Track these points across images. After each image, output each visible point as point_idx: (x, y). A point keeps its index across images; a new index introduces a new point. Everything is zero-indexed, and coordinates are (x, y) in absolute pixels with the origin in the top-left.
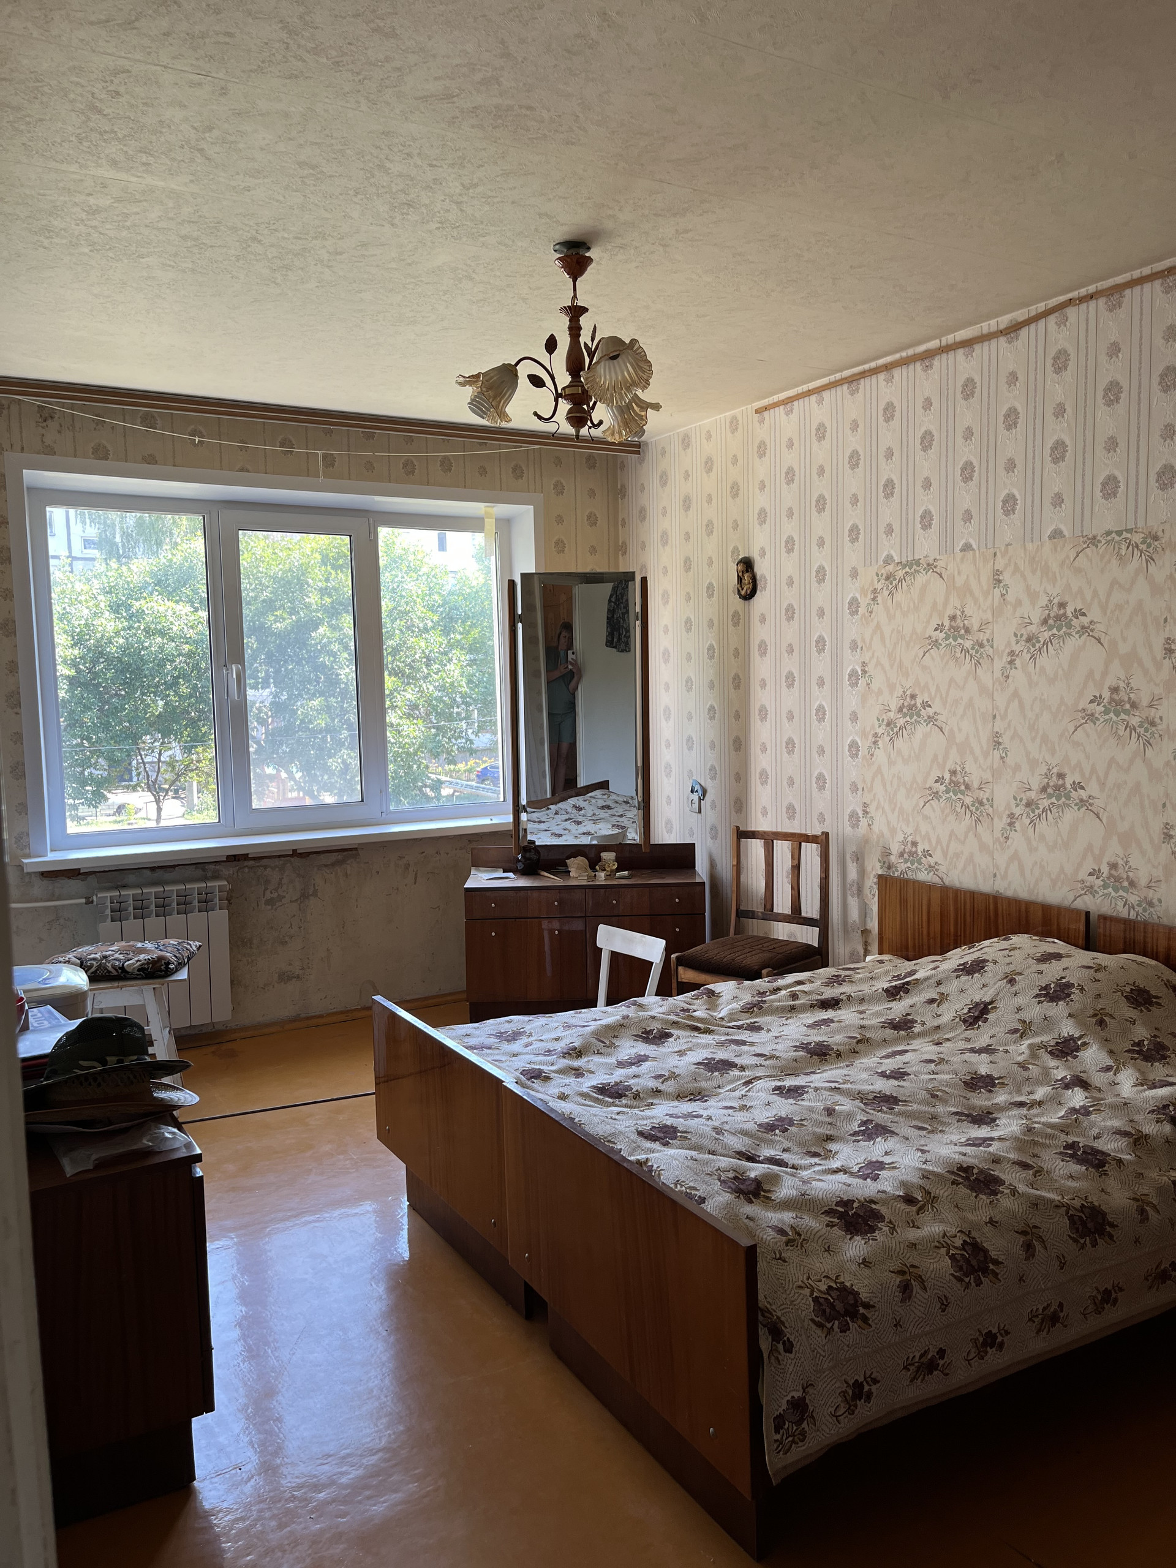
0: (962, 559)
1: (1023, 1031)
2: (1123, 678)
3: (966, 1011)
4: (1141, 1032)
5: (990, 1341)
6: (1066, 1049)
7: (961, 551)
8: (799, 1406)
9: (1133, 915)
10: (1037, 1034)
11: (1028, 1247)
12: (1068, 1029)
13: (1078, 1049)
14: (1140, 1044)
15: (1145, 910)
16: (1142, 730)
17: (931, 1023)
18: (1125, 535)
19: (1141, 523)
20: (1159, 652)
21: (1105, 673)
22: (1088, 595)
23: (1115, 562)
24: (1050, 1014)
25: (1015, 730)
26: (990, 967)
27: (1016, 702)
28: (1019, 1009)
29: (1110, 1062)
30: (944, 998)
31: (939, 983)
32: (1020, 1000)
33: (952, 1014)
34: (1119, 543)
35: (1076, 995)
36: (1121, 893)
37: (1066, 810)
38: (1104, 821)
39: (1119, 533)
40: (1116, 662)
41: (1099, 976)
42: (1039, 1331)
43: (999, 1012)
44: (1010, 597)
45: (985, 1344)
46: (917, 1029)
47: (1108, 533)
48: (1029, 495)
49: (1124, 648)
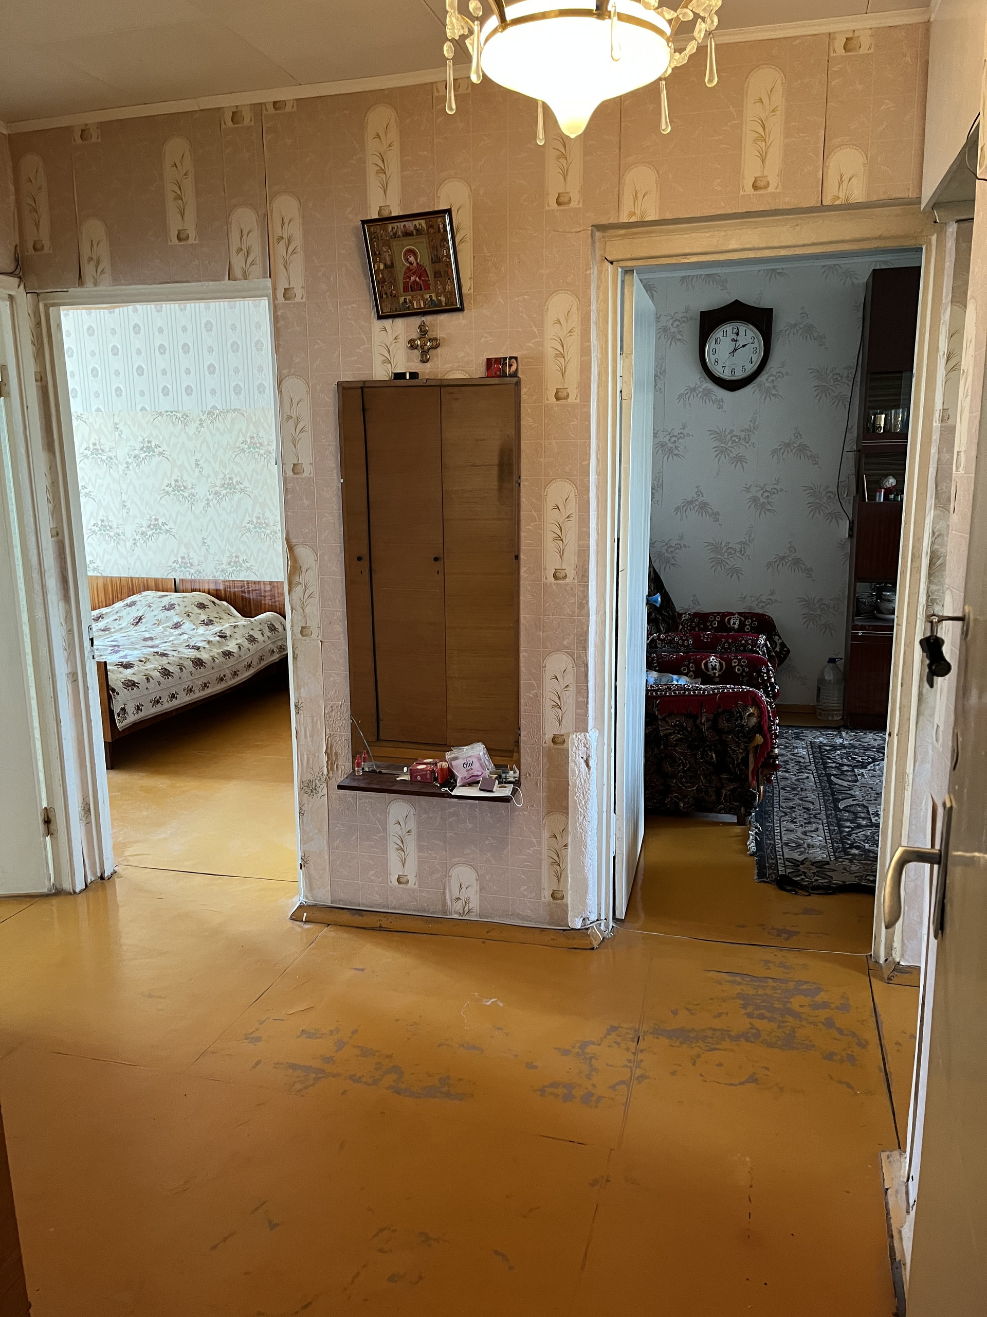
0: (96, 416)
1: (159, 623)
2: (179, 475)
3: (132, 620)
4: (204, 617)
5: (173, 696)
6: (177, 626)
7: (96, 411)
8: (123, 709)
9: (193, 578)
10: (164, 624)
11: (181, 669)
12: (176, 619)
13: (181, 625)
14: (204, 621)
15: (198, 575)
16: (189, 498)
17: (118, 628)
18: (174, 413)
19: (180, 409)
20: (194, 466)
21: (172, 473)
22: (161, 438)
23: (171, 425)
24: (168, 615)
25: (133, 500)
26: (138, 603)
27: (132, 486)
28: (155, 616)
29: (195, 627)
30: (120, 618)
31: (117, 613)
32: (155, 613)
33: (126, 623)
34: (172, 416)
35: (177, 607)
36: (188, 569)
37: (161, 535)
38: (177, 538)
39: (172, 412)
40: (176, 469)
41: (184, 599)
42: (187, 694)
43: (147, 619)
44: (123, 436)
45: (172, 697)
46: (113, 630)
47: (167, 412)
48: (128, 388)
49: (179, 463)
